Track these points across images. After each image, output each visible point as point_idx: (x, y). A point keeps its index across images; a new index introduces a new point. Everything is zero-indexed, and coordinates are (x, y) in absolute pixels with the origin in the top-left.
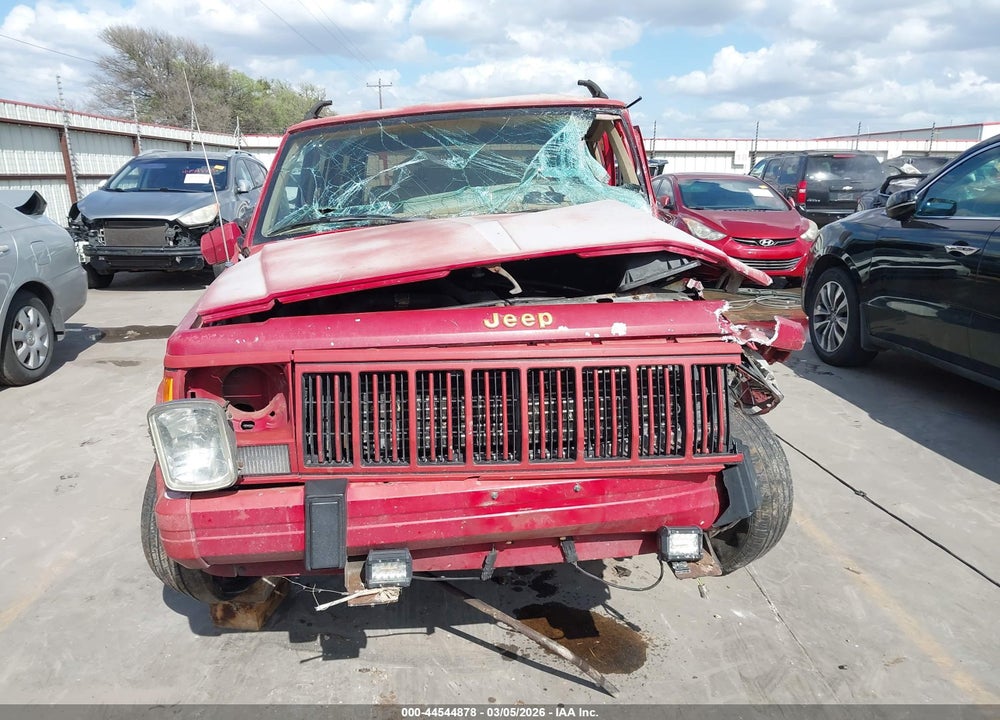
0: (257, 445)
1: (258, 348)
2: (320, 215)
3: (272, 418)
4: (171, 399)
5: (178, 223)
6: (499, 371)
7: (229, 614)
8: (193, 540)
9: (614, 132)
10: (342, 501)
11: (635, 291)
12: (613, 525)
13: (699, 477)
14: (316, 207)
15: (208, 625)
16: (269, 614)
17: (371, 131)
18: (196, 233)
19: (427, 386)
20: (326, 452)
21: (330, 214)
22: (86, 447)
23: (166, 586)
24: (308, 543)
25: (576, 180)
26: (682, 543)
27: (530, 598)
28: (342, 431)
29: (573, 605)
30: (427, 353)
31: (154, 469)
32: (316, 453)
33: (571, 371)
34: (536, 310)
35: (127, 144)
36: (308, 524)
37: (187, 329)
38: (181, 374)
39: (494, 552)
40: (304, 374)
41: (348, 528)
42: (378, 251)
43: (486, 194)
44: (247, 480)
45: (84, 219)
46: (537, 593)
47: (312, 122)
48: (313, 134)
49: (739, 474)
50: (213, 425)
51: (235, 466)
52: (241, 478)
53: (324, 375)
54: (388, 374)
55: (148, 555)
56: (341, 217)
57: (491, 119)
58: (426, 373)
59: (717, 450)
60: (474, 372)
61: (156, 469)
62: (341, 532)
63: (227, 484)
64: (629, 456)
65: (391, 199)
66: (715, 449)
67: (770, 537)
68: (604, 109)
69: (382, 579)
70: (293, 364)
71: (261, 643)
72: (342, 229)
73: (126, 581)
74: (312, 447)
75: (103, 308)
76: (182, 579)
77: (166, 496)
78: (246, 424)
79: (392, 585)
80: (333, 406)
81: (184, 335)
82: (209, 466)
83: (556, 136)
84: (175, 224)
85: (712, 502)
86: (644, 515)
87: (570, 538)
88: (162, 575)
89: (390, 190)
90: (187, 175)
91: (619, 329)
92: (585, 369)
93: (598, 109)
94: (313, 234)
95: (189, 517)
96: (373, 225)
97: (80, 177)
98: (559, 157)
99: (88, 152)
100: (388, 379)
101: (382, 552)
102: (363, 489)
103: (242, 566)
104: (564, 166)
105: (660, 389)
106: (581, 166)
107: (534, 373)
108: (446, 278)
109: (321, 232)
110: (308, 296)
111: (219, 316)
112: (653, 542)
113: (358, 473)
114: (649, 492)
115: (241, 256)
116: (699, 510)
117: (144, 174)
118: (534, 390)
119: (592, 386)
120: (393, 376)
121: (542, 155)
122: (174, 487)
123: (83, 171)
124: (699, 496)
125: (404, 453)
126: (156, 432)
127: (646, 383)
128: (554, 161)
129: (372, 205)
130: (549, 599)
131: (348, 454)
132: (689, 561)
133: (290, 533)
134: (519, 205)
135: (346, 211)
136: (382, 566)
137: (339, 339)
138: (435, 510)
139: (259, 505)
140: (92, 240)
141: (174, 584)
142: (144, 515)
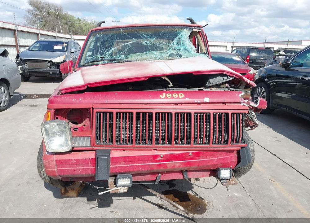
0: (79, 137)
1: (81, 103)
2: (100, 59)
3: (84, 127)
4: (49, 119)
5: (51, 62)
6: (165, 113)
7: (66, 191)
8: (56, 169)
9: (198, 35)
10: (108, 157)
11: (211, 87)
12: (202, 167)
13: (231, 151)
14: (99, 56)
15: (59, 195)
16: (80, 192)
17: (118, 32)
18: (57, 65)
19: (139, 117)
20: (103, 139)
21: (104, 58)
22: (19, 133)
23: (45, 182)
24: (96, 171)
25: (186, 50)
26: (225, 173)
27: (167, 188)
28: (109, 132)
29: (181, 190)
30: (140, 106)
31: (42, 143)
32: (100, 140)
33: (190, 114)
34: (178, 92)
35: (35, 36)
36: (97, 165)
37: (55, 95)
38: (53, 111)
39: (160, 175)
40: (96, 112)
41: (110, 166)
42: (122, 70)
43: (156, 53)
44: (75, 149)
45: (21, 59)
46: (169, 186)
47: (98, 28)
48: (98, 32)
49: (245, 150)
50: (64, 129)
51: (71, 144)
52: (73, 148)
53: (103, 113)
54: (126, 113)
55: (39, 172)
56: (107, 59)
57: (158, 29)
58: (139, 113)
59: (238, 142)
60: (156, 113)
61: (43, 142)
62: (108, 167)
63: (68, 150)
64: (209, 143)
65: (124, 54)
66: (237, 142)
67: (247, 169)
68: (195, 28)
69: (122, 184)
70: (93, 108)
71: (77, 202)
72: (107, 64)
73: (31, 179)
74: (98, 137)
75: (26, 88)
76: (51, 180)
77: (47, 153)
78: (75, 129)
79: (125, 186)
80: (106, 124)
81: (55, 97)
82: (62, 143)
83: (180, 35)
84: (50, 62)
85: (235, 160)
86: (213, 164)
87: (186, 171)
88: (44, 179)
89: (124, 51)
90: (55, 46)
91: (207, 100)
92: (195, 113)
93: (193, 27)
94: (98, 65)
95: (54, 161)
96: (118, 62)
97: (20, 46)
98: (180, 42)
99: (23, 38)
100: (126, 115)
101: (122, 175)
102: (116, 153)
103: (72, 178)
104: (182, 45)
105: (220, 121)
106: (188, 46)
107: (177, 114)
108: (147, 80)
109: (100, 64)
110: (99, 85)
111: (67, 91)
112: (215, 173)
113: (114, 147)
114: (215, 156)
115: (73, 72)
116: (231, 162)
117: (41, 45)
118: (177, 120)
119: (197, 119)
120: (128, 114)
121: (175, 41)
122: (50, 150)
123: (21, 44)
124: (231, 157)
125: (131, 140)
126: (44, 131)
127: (216, 119)
128: (179, 44)
129: (118, 56)
130: (173, 188)
131: (111, 140)
132: (227, 179)
133: (90, 167)
134: (167, 57)
135: (109, 58)
136: (122, 179)
137: (109, 100)
138: (141, 161)
139: (79, 158)
140: (23, 66)
141: (48, 182)
142: (38, 158)
